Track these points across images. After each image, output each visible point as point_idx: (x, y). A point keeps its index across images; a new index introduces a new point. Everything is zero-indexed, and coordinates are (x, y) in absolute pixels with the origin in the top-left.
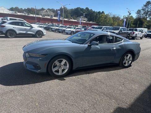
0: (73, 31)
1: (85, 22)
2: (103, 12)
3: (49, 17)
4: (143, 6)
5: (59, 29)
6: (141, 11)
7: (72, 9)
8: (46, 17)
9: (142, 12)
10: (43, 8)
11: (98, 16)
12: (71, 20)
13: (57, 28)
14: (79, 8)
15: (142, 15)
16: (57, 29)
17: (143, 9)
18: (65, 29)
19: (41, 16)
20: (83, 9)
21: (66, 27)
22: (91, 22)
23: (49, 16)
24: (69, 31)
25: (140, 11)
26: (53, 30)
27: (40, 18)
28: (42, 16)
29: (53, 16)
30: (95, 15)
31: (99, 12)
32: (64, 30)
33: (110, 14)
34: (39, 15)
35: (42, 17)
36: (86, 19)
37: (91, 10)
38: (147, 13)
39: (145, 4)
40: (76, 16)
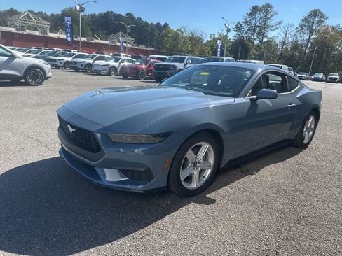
0: (114, 67)
1: (129, 46)
2: (166, 25)
3: (36, 33)
4: (246, 16)
5: (75, 63)
6: (244, 24)
7: (93, 16)
8: (27, 32)
9: (245, 28)
10: (12, 9)
11: (156, 33)
12: (96, 41)
13: (70, 59)
14: (112, 12)
15: (246, 33)
16: (68, 62)
17: (246, 22)
18: (91, 61)
19: (13, 30)
20: (119, 16)
21: (94, 56)
22: (143, 47)
23: (36, 29)
24: (104, 68)
25: (241, 25)
26: (60, 65)
27: (11, 33)
28: (17, 30)
29: (48, 30)
30: (150, 30)
31: (158, 25)
32: (90, 65)
33: (183, 30)
34: (7, 26)
35: (16, 32)
36: (131, 40)
37: (139, 18)
38: (254, 31)
39: (249, 11)
40: (104, 32)
